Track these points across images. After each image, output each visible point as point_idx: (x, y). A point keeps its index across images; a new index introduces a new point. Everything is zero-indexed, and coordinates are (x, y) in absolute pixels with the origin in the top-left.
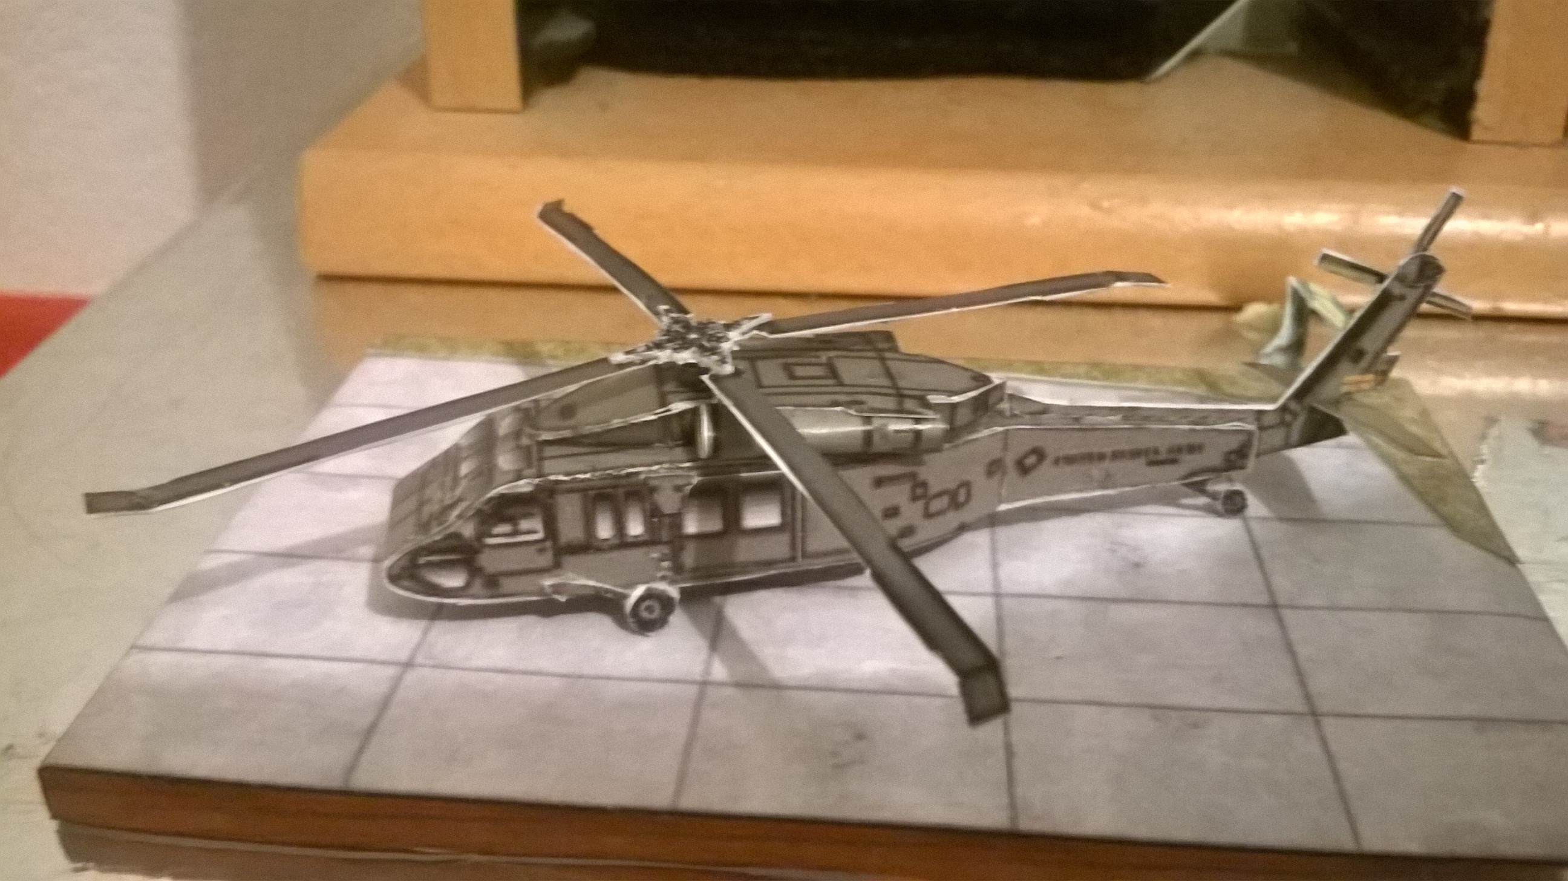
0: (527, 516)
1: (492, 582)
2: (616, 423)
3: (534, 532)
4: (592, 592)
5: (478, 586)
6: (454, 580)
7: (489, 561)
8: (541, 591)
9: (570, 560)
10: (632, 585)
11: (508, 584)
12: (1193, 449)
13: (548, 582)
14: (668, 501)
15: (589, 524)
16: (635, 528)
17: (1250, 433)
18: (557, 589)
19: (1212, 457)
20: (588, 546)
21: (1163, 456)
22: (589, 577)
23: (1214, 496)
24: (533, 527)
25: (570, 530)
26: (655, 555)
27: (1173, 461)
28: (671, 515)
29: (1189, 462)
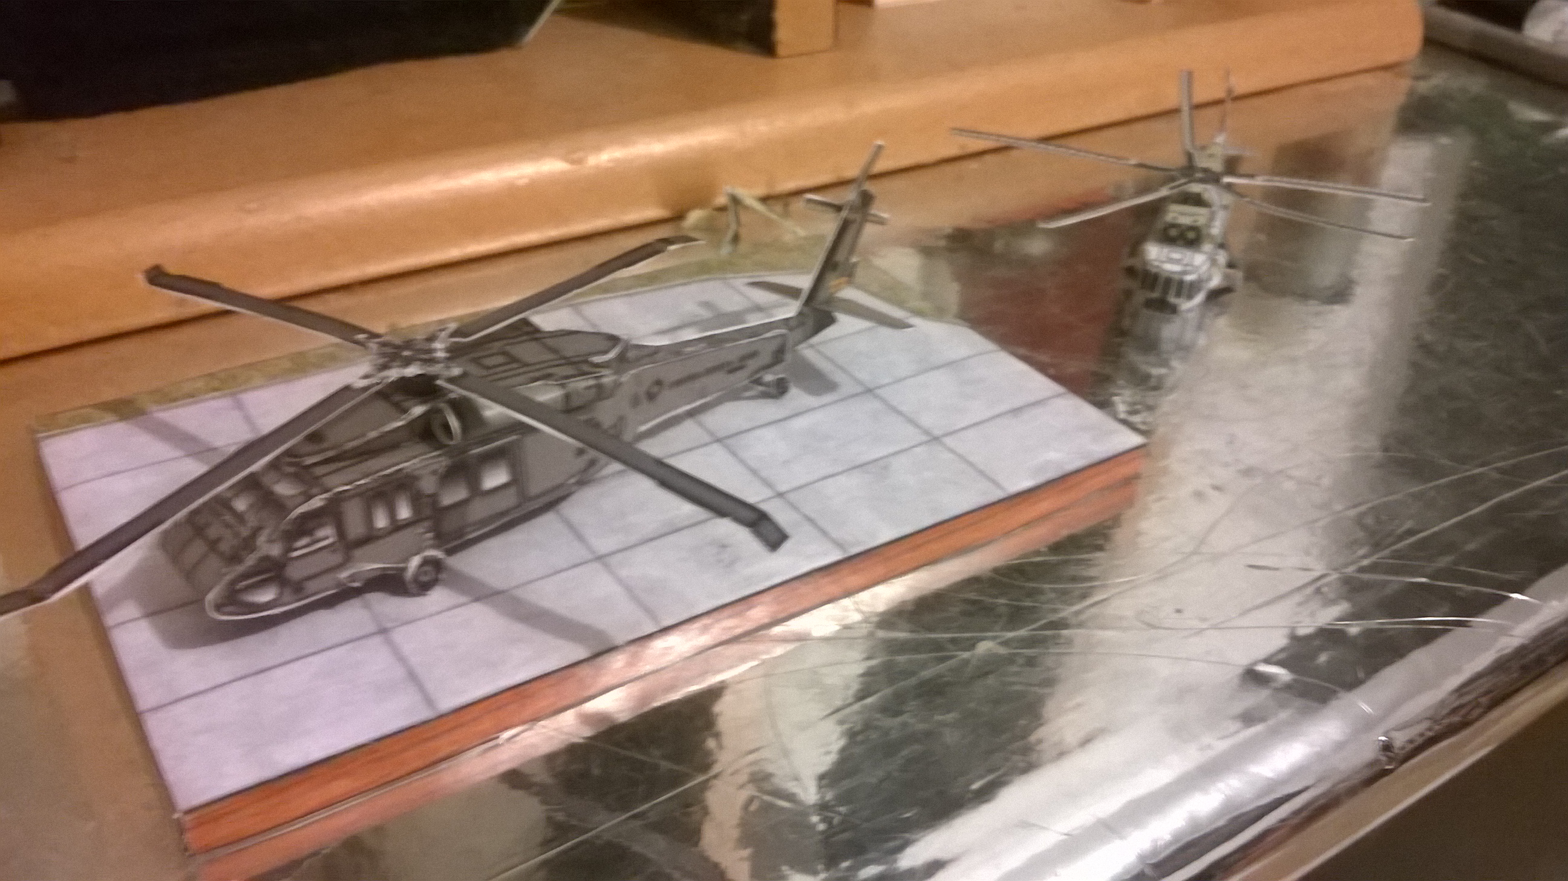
0: (321, 525)
1: (298, 588)
2: (373, 434)
3: (326, 538)
4: (378, 573)
5: (287, 595)
6: (266, 596)
7: (294, 572)
8: (339, 584)
9: (358, 553)
10: (406, 560)
11: (312, 586)
12: (753, 355)
13: (344, 575)
14: (428, 485)
15: (369, 519)
16: (404, 512)
17: (782, 336)
18: (352, 578)
19: (765, 358)
20: (370, 537)
21: (736, 365)
22: (374, 562)
23: (767, 385)
24: (327, 534)
25: (355, 528)
26: (422, 530)
27: (741, 368)
28: (429, 496)
29: (753, 364)
